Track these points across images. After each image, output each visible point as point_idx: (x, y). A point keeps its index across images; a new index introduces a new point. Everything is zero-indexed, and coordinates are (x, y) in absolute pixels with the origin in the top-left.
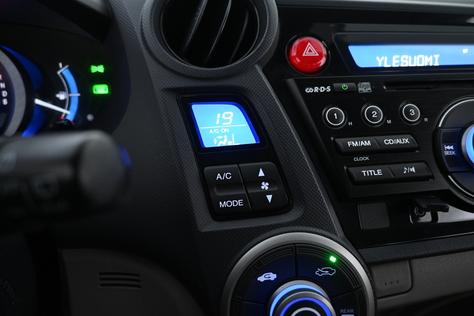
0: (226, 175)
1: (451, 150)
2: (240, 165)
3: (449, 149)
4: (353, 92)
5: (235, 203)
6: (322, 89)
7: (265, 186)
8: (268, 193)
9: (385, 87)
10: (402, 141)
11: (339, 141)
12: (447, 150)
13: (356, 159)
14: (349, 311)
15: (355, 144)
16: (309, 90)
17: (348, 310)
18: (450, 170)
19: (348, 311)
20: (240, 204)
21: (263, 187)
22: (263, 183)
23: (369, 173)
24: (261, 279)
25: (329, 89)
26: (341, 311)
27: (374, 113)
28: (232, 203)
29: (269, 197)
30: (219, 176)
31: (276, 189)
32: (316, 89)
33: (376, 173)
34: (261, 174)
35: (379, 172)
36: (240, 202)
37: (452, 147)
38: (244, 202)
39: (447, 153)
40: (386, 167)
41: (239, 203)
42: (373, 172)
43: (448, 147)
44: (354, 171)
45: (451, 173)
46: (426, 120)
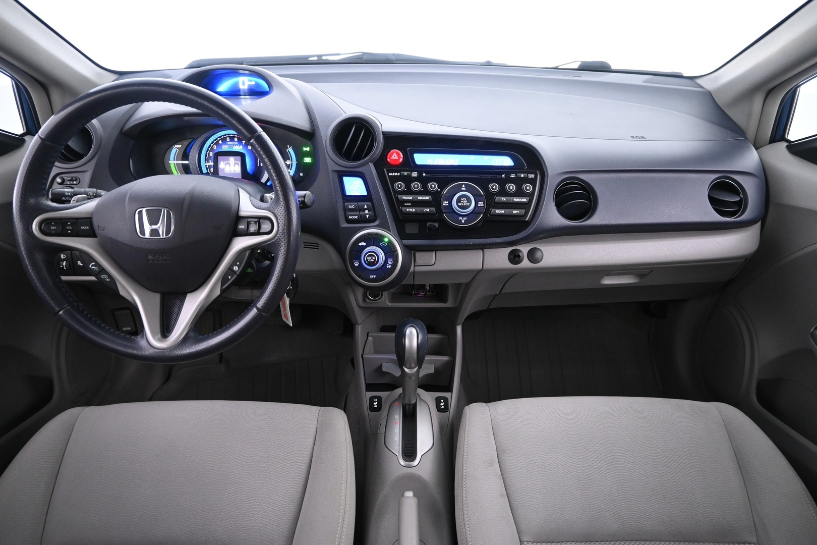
0: (352, 206)
2: (358, 203)
3: (446, 203)
4: (409, 176)
6: (396, 174)
7: (367, 212)
8: (367, 214)
9: (424, 175)
10: (426, 198)
11: (400, 196)
13: (406, 204)
14: (391, 259)
15: (405, 198)
16: (390, 174)
18: (444, 211)
24: (360, 244)
25: (399, 174)
26: (387, 259)
27: (417, 186)
28: (354, 217)
29: (367, 216)
30: (350, 207)
31: (370, 213)
32: (394, 174)
34: (366, 207)
35: (414, 210)
37: (447, 202)
38: (358, 217)
39: (444, 204)
40: (417, 208)
41: (356, 217)
42: (411, 210)
43: (446, 202)
44: (403, 209)
45: (444, 213)
46: (439, 190)
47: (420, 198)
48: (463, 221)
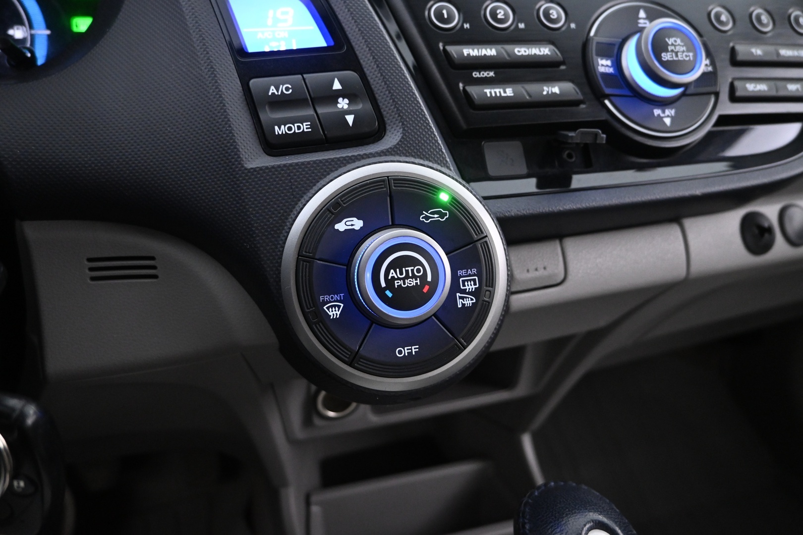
0: (283, 88)
1: (607, 66)
2: (305, 76)
3: (604, 65)
5: (299, 128)
7: (343, 104)
8: (349, 112)
10: (540, 51)
11: (453, 50)
12: (602, 65)
13: (476, 74)
14: (470, 272)
15: (473, 53)
17: (469, 270)
19: (468, 273)
20: (307, 128)
21: (340, 106)
22: (340, 100)
23: (495, 93)
24: (341, 227)
26: (459, 273)
27: (500, 13)
28: (295, 129)
29: (350, 119)
30: (273, 90)
31: (359, 107)
33: (505, 92)
34: (337, 86)
35: (509, 92)
36: (306, 125)
37: (609, 62)
38: (312, 126)
39: (602, 69)
41: (305, 127)
42: (500, 92)
43: (604, 62)
44: (473, 90)
45: (607, 96)
46: (573, 26)
47: (522, 51)
48: (668, 121)
